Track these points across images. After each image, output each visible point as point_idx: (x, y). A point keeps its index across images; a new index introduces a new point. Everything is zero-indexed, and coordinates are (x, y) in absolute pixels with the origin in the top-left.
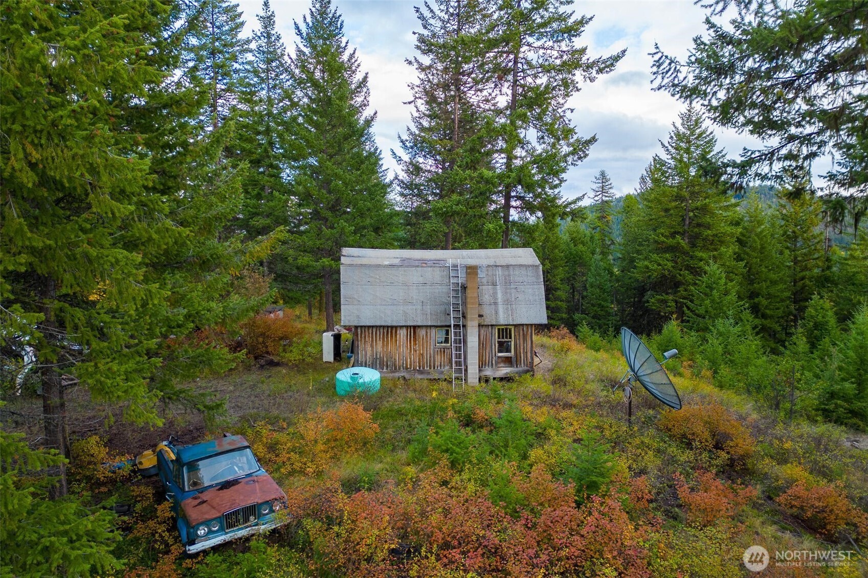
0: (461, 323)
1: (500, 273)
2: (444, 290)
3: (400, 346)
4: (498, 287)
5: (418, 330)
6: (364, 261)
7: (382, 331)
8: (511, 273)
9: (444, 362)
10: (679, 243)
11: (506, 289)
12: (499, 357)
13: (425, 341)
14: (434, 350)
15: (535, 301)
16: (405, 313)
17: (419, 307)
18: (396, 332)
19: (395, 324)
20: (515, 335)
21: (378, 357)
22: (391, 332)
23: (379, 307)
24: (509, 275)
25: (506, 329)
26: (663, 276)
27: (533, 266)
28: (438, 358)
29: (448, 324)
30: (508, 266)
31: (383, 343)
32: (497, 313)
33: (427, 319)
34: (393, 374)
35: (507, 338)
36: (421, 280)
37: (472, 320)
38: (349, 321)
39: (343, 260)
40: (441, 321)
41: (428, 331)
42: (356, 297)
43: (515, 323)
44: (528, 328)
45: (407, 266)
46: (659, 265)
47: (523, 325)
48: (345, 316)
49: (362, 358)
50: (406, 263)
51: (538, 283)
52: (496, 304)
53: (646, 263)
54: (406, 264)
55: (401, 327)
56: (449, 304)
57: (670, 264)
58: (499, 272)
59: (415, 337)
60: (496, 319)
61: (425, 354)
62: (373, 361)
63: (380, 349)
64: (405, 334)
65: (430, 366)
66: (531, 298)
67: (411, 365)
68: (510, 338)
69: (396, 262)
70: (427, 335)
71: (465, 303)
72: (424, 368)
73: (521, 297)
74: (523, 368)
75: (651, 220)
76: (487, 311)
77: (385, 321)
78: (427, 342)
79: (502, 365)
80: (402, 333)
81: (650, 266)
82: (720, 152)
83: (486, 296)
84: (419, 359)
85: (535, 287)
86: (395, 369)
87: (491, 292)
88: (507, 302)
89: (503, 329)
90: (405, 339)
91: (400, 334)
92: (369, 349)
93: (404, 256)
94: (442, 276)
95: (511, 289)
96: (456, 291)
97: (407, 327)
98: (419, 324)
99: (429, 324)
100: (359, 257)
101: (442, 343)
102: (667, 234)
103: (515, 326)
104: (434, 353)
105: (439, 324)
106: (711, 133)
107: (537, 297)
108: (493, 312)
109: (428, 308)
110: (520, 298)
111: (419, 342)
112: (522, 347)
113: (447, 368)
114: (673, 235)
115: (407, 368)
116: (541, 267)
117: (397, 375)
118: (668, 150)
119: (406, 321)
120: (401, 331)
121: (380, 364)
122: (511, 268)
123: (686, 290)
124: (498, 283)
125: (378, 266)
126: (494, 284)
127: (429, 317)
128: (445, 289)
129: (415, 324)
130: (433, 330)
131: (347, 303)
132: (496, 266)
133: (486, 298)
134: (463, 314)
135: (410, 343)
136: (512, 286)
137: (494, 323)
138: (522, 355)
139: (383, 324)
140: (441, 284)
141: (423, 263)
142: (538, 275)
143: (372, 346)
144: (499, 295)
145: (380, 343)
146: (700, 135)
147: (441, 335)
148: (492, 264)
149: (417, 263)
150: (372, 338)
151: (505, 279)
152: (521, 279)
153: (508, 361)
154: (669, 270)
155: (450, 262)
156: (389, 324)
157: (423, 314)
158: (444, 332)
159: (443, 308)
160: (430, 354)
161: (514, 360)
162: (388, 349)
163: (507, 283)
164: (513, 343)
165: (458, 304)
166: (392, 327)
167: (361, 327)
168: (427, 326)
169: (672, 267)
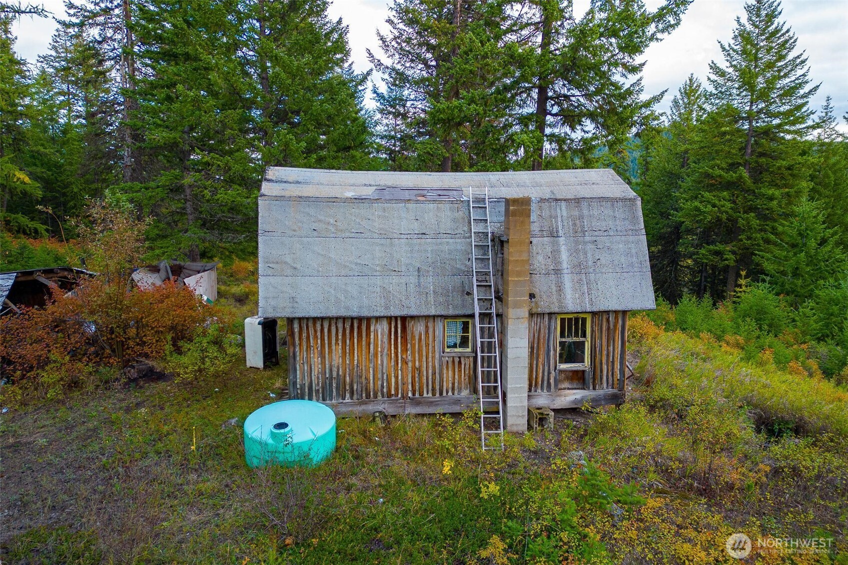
0: (494, 311)
1: (565, 214)
2: (459, 247)
3: (376, 355)
4: (562, 240)
5: (410, 325)
6: (307, 191)
7: (340, 325)
8: (585, 212)
9: (460, 383)
10: (741, 177)
11: (577, 243)
12: (561, 371)
13: (423, 343)
14: (440, 360)
15: (632, 265)
16: (386, 293)
17: (413, 280)
18: (368, 328)
19: (365, 313)
20: (593, 331)
21: (335, 374)
22: (359, 328)
23: (334, 280)
24: (581, 217)
25: (577, 319)
26: (719, 220)
27: (624, 199)
28: (448, 375)
29: (469, 312)
30: (578, 201)
31: (344, 348)
32: (560, 289)
33: (427, 303)
34: (363, 407)
35: (577, 335)
36: (416, 227)
37: (517, 305)
38: (274, 309)
39: (265, 187)
40: (455, 307)
41: (430, 325)
42: (288, 259)
43: (595, 309)
44: (616, 318)
45: (389, 201)
46: (714, 206)
47: (608, 312)
48: (266, 298)
49: (303, 378)
50: (387, 195)
51: (636, 232)
52: (558, 272)
53: (697, 203)
54: (385, 195)
55: (378, 319)
56: (469, 273)
57: (729, 205)
58: (563, 210)
59: (404, 338)
60: (560, 301)
61: (424, 369)
62: (324, 384)
63: (337, 360)
64: (386, 331)
65: (433, 390)
66: (623, 259)
67: (397, 389)
68: (584, 335)
69: (369, 192)
70: (427, 332)
71: (502, 272)
72: (421, 394)
73: (605, 258)
74: (604, 390)
75: (702, 148)
76: (543, 285)
77: (347, 308)
78: (427, 345)
79: (566, 385)
80: (381, 329)
81: (702, 207)
82: (798, 57)
83: (540, 258)
84: (413, 378)
85: (631, 238)
86: (368, 395)
87: (549, 249)
88: (579, 268)
89: (570, 320)
90: (386, 340)
91: (376, 332)
92: (316, 360)
93: (382, 183)
94: (454, 220)
95: (585, 243)
96: (483, 248)
97: (390, 318)
98: (414, 312)
99: (433, 312)
100: (298, 182)
101: (455, 346)
102: (724, 165)
103: (594, 314)
104: (441, 366)
105: (451, 312)
106: (788, 31)
107: (634, 259)
108: (554, 288)
109: (430, 282)
110: (603, 261)
111: (413, 346)
112: (605, 353)
113: (465, 393)
114: (733, 166)
115: (389, 395)
116: (639, 203)
117: (371, 408)
118: (729, 54)
119: (387, 308)
120: (379, 327)
121: (338, 388)
122: (584, 205)
123: (749, 238)
124: (561, 233)
125: (333, 200)
126: (553, 234)
127: (431, 298)
128: (459, 244)
129: (404, 313)
130: (439, 325)
131: (270, 272)
132: (557, 200)
133: (540, 261)
134: (497, 292)
135: (396, 348)
136: (587, 239)
137: (556, 310)
138: (605, 367)
139: (343, 313)
140: (453, 236)
141: (420, 193)
142: (635, 217)
143: (322, 355)
144: (564, 256)
145: (337, 350)
146: (773, 34)
147: (454, 333)
148: (547, 196)
149: (407, 195)
150: (322, 339)
151: (575, 224)
152: (603, 225)
153: (579, 379)
154: (727, 213)
155: (470, 193)
156: (355, 314)
157: (420, 293)
158: (460, 327)
159: (457, 280)
160: (434, 367)
161: (589, 377)
162: (352, 360)
163: (578, 231)
164: (587, 346)
165: (487, 274)
166: (360, 319)
167: (300, 319)
168: (427, 317)
169: (732, 208)
